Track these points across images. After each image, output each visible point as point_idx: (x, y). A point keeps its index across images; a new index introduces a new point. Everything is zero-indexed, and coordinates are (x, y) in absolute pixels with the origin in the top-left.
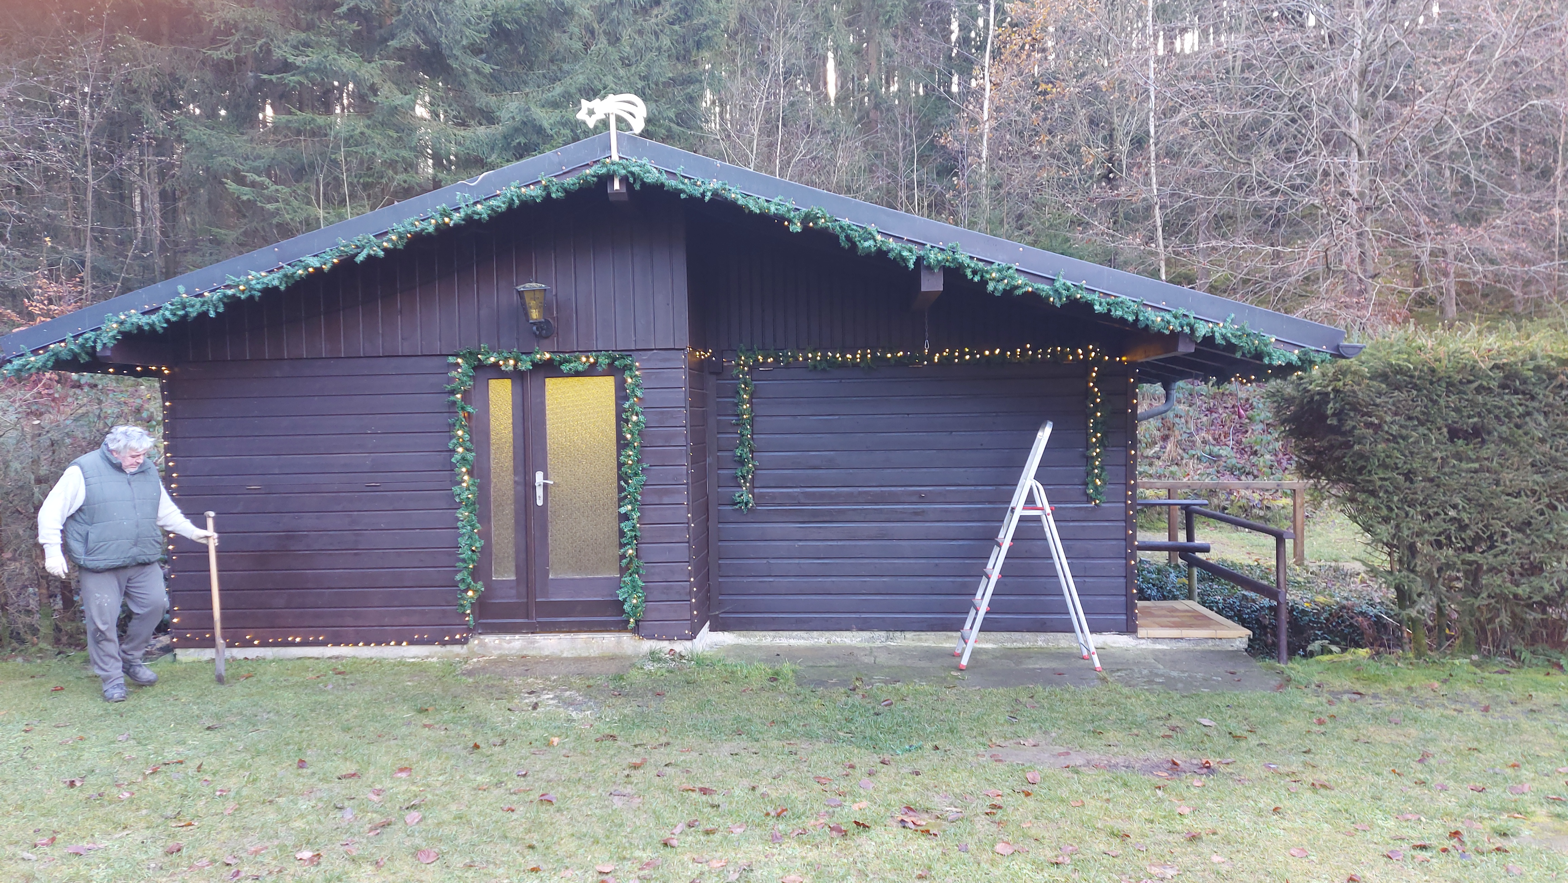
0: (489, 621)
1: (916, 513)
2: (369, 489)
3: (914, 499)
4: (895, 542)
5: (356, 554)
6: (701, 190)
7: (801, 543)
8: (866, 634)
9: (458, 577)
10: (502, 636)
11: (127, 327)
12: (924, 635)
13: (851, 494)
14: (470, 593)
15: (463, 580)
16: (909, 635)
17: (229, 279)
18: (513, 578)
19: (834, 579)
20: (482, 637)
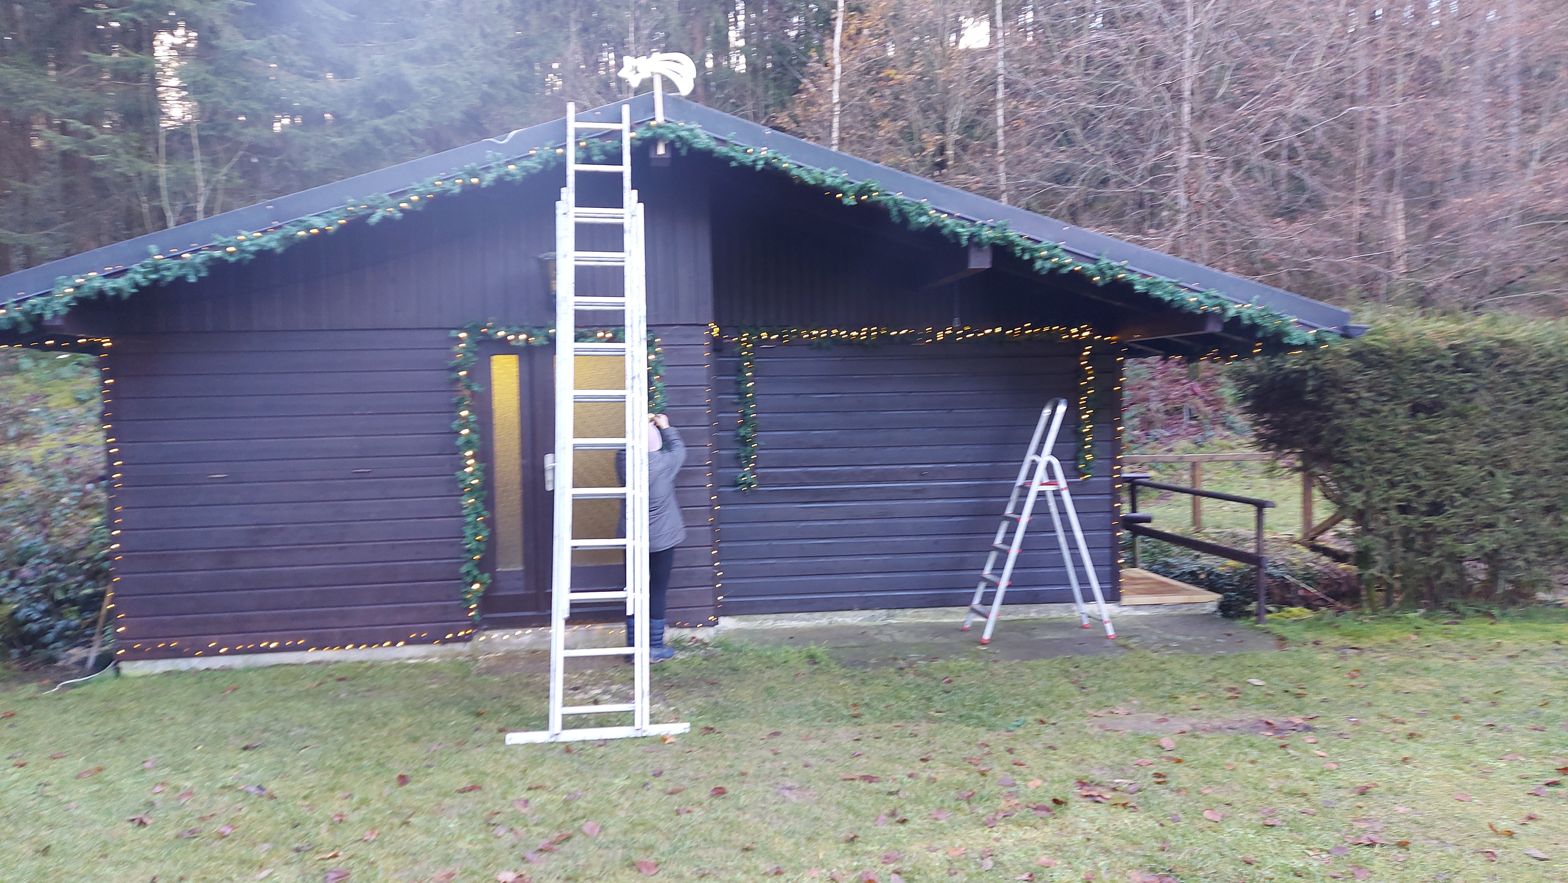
0: (495, 615)
1: (917, 491)
2: (359, 476)
3: (916, 477)
4: (895, 521)
5: (340, 548)
6: (752, 158)
7: (803, 524)
8: (867, 613)
9: (464, 569)
10: (511, 631)
11: (85, 292)
12: (924, 612)
13: (852, 473)
14: (476, 586)
15: (468, 573)
16: (909, 612)
17: (215, 239)
18: (520, 568)
19: (834, 559)
20: (487, 633)
